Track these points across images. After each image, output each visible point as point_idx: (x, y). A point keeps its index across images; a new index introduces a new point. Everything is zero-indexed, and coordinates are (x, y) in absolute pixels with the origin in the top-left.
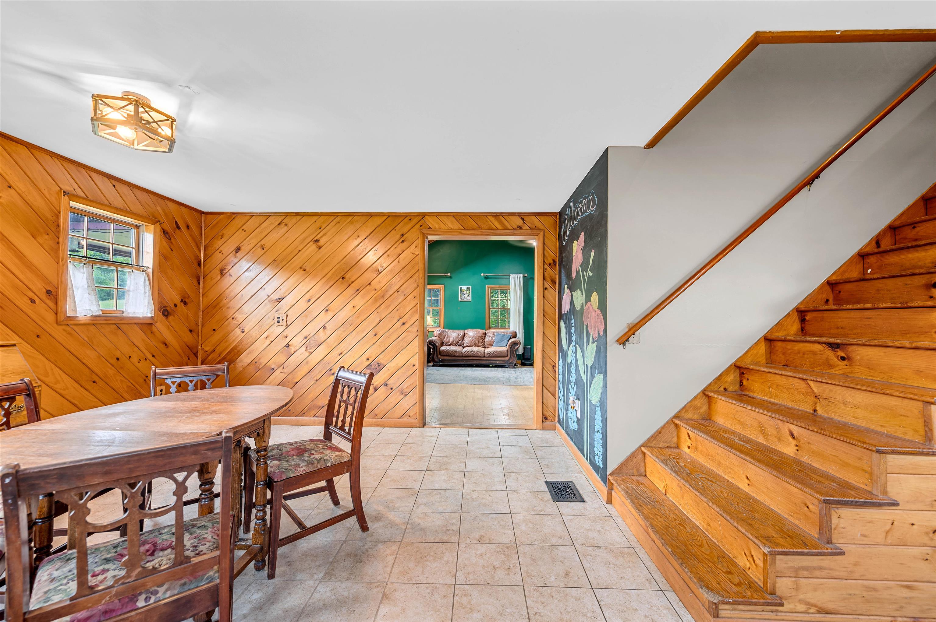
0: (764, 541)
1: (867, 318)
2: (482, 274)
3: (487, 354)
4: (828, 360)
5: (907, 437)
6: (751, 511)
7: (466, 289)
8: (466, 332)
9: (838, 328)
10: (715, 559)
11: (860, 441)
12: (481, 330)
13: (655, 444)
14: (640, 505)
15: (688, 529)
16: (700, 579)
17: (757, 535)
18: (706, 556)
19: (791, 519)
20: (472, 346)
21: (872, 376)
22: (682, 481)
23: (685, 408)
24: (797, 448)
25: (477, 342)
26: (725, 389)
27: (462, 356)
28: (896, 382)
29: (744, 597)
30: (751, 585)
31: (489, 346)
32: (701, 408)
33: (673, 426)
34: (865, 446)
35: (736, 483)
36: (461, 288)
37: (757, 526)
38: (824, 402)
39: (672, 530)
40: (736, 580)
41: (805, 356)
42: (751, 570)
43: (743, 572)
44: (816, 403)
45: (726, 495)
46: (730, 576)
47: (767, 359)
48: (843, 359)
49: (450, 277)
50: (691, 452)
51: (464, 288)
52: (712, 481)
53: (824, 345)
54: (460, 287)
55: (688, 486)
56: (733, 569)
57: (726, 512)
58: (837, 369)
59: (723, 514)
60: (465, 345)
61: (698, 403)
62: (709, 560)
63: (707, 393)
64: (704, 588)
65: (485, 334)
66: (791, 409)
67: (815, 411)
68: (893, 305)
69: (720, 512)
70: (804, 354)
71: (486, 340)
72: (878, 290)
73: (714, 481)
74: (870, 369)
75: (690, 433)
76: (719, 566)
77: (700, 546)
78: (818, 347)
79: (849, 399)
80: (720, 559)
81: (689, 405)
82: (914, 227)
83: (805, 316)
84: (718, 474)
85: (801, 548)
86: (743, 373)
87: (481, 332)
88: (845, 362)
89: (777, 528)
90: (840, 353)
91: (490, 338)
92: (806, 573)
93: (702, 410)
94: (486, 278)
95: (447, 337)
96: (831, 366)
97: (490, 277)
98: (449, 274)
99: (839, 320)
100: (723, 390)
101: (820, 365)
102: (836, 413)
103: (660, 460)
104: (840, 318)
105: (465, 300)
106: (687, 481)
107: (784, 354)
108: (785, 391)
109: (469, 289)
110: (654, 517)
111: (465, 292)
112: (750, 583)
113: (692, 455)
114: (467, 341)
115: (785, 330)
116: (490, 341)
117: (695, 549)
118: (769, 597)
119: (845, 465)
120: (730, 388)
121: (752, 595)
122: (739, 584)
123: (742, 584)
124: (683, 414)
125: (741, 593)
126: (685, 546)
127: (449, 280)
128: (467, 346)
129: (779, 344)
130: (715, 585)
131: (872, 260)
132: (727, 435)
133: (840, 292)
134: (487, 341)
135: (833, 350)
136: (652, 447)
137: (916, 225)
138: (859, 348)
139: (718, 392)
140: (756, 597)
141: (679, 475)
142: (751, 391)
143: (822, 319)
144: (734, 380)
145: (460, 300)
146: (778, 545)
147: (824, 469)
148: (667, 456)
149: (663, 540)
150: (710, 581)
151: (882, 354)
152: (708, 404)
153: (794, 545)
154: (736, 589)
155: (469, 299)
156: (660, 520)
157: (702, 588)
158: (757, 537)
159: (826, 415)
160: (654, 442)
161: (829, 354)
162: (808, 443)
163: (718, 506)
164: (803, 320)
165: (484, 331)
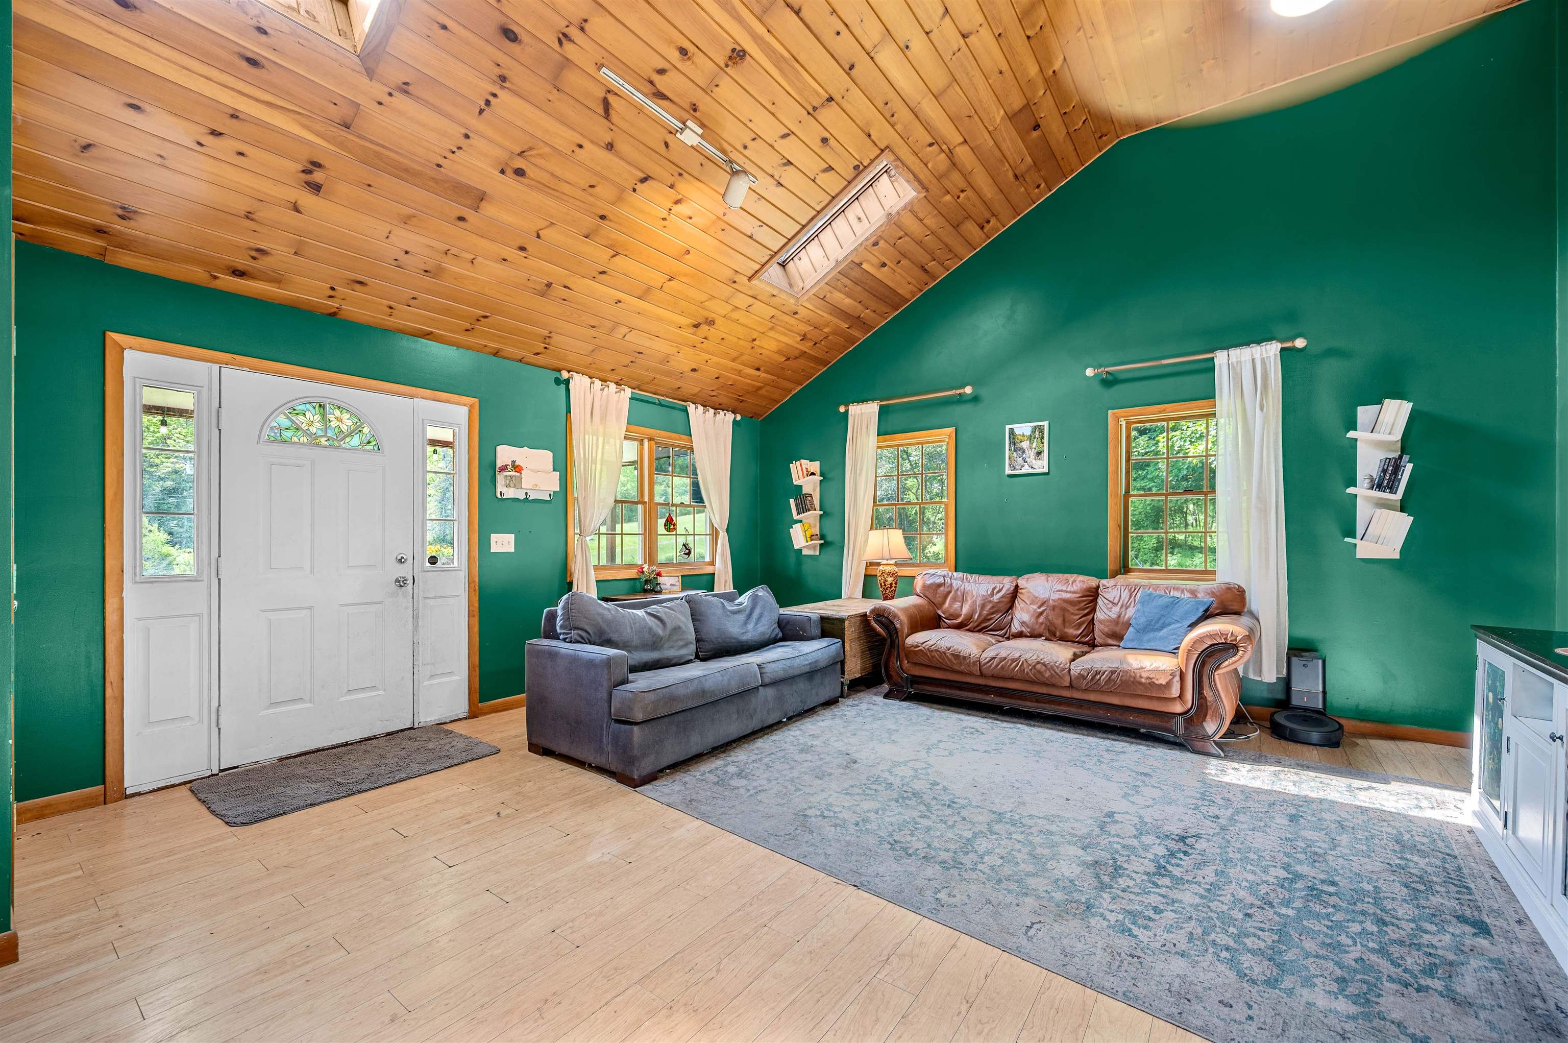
2: (1089, 372)
3: (1082, 677)
7: (1028, 432)
8: (1022, 582)
12: (1081, 578)
20: (1039, 636)
25: (1058, 622)
27: (982, 675)
31: (1110, 641)
36: (1012, 431)
49: (975, 399)
51: (1023, 429)
54: (1008, 427)
60: (1016, 627)
65: (1093, 595)
71: (1100, 615)
87: (1079, 583)
91: (1116, 609)
94: (1109, 382)
95: (954, 600)
97: (1122, 376)
98: (968, 390)
105: (1026, 470)
109: (1041, 431)
111: (1025, 445)
114: (1022, 615)
116: (1116, 622)
127: (967, 408)
128: (1020, 635)
134: (1101, 622)
145: (1008, 471)
155: (1041, 465)
165: (1092, 582)
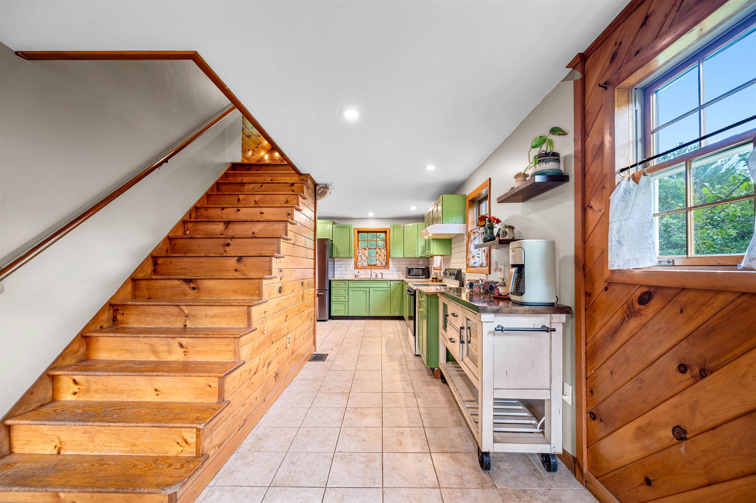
0: (198, 422)
1: (200, 262)
4: (183, 290)
5: (240, 327)
6: (171, 411)
9: (181, 269)
10: (154, 465)
11: (230, 334)
13: (25, 409)
14: (39, 482)
15: (112, 463)
16: (158, 486)
17: (191, 422)
18: (145, 469)
19: (197, 401)
21: (211, 297)
22: (96, 424)
23: (62, 356)
24: (185, 353)
26: (101, 327)
28: (224, 299)
29: (192, 470)
30: (188, 460)
32: (78, 351)
33: (48, 379)
34: (234, 336)
35: (143, 400)
37: (184, 417)
38: (192, 319)
39: (98, 475)
40: (179, 466)
41: (166, 289)
42: (183, 452)
43: (177, 458)
44: (186, 320)
45: (143, 412)
46: (172, 467)
47: (132, 296)
48: (194, 289)
50: (78, 397)
52: (123, 409)
53: (181, 281)
55: (107, 424)
56: (170, 461)
57: (159, 422)
58: (189, 296)
59: (157, 425)
61: (75, 347)
62: (150, 469)
63: (85, 335)
64: (166, 488)
66: (168, 328)
67: (185, 326)
68: (216, 255)
69: (153, 425)
70: (165, 288)
72: (199, 245)
73: (124, 407)
74: (210, 293)
75: (76, 378)
76: (161, 467)
77: (134, 466)
78: (176, 282)
79: (209, 313)
80: (157, 463)
81: (67, 351)
82: (207, 210)
83: (157, 260)
84: (121, 401)
85: (216, 412)
86: (117, 310)
88: (196, 291)
89: (195, 410)
90: (192, 285)
92: (214, 428)
93: (80, 353)
96: (185, 295)
99: (183, 263)
100: (99, 328)
101: (178, 295)
102: (200, 323)
103: (50, 420)
104: (183, 262)
106: (102, 421)
107: (148, 289)
108: (161, 317)
110: (68, 479)
112: (187, 460)
113: (81, 399)
115: (144, 271)
117: (133, 471)
118: (201, 459)
119: (219, 352)
120: (105, 326)
121: (194, 466)
122: (182, 466)
123: (183, 464)
124: (60, 363)
125: (188, 470)
126: (124, 476)
129: (143, 282)
130: (170, 480)
131: (189, 225)
132: (123, 365)
133: (175, 245)
135: (187, 284)
136: (22, 414)
137: (208, 209)
138: (204, 281)
139: (95, 331)
140: (197, 464)
141: (88, 421)
142: (126, 323)
143: (171, 263)
144: (108, 317)
146: (205, 419)
147: (205, 360)
148: (53, 412)
149: (99, 487)
150: (165, 481)
151: (217, 283)
152: (85, 346)
153: (212, 413)
154: (183, 470)
156: (77, 476)
157: (164, 490)
158: (192, 423)
159: (193, 327)
160: (23, 408)
161: (185, 286)
162: (194, 347)
163: (149, 422)
164: (155, 264)
